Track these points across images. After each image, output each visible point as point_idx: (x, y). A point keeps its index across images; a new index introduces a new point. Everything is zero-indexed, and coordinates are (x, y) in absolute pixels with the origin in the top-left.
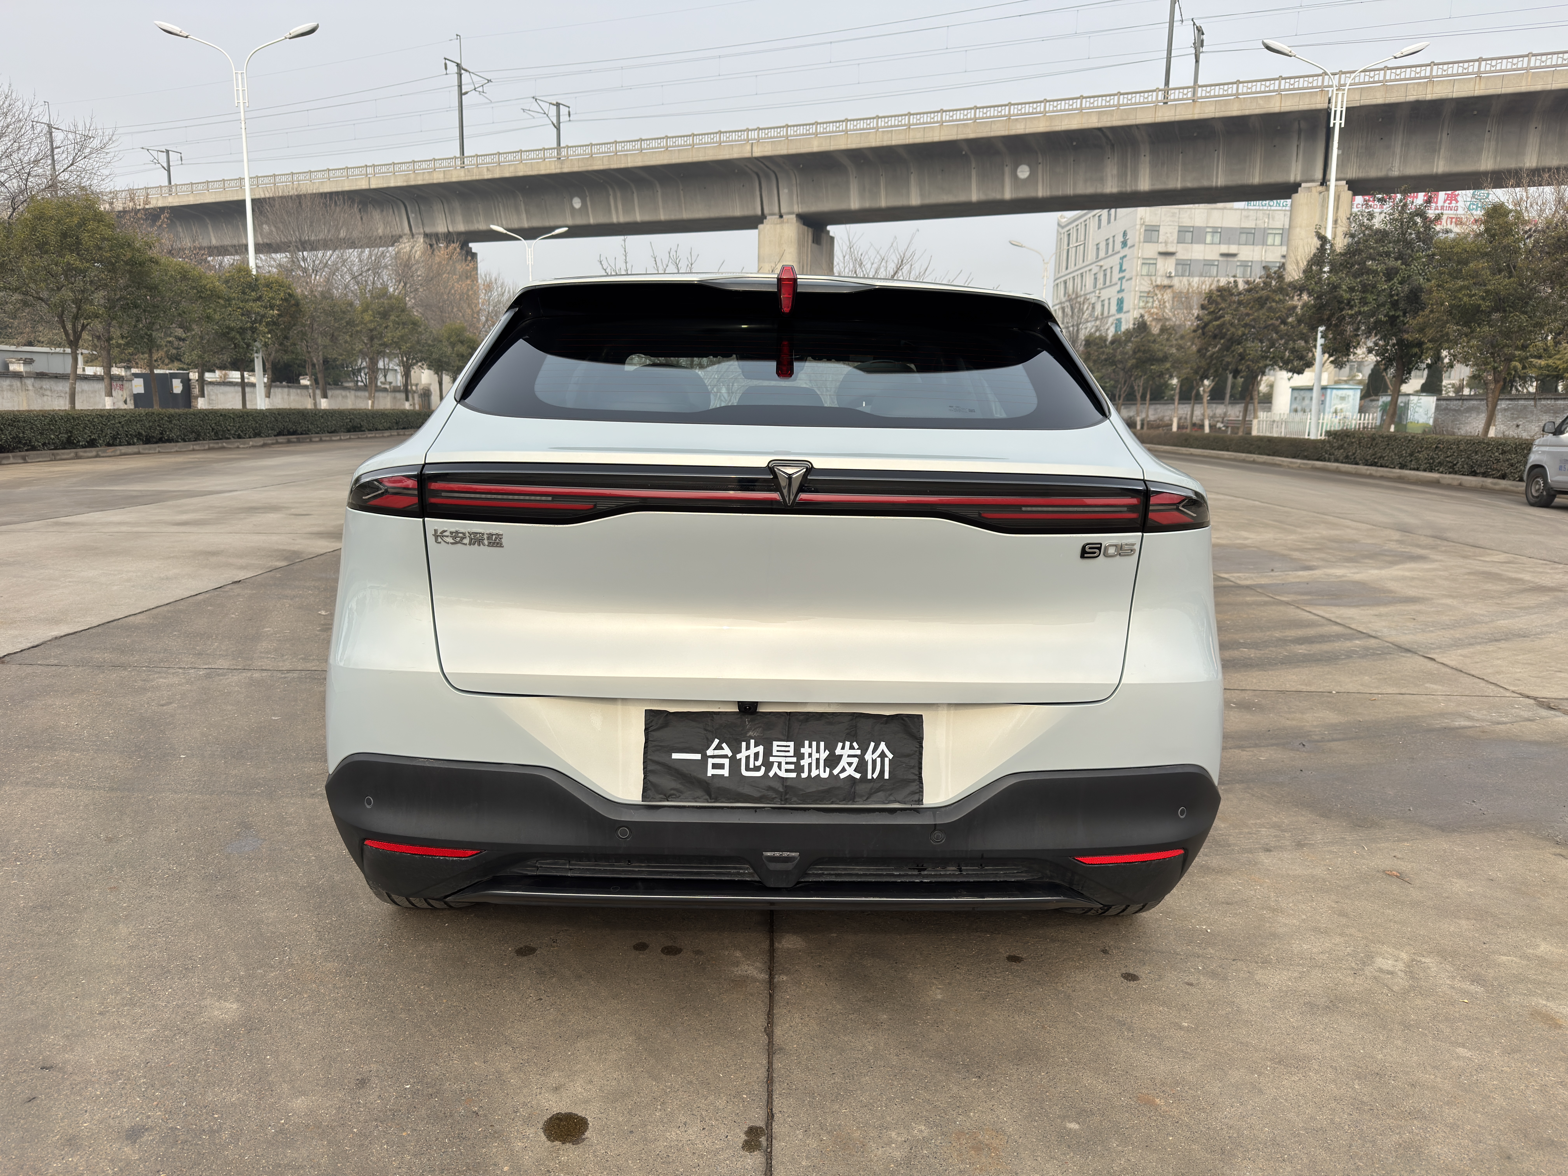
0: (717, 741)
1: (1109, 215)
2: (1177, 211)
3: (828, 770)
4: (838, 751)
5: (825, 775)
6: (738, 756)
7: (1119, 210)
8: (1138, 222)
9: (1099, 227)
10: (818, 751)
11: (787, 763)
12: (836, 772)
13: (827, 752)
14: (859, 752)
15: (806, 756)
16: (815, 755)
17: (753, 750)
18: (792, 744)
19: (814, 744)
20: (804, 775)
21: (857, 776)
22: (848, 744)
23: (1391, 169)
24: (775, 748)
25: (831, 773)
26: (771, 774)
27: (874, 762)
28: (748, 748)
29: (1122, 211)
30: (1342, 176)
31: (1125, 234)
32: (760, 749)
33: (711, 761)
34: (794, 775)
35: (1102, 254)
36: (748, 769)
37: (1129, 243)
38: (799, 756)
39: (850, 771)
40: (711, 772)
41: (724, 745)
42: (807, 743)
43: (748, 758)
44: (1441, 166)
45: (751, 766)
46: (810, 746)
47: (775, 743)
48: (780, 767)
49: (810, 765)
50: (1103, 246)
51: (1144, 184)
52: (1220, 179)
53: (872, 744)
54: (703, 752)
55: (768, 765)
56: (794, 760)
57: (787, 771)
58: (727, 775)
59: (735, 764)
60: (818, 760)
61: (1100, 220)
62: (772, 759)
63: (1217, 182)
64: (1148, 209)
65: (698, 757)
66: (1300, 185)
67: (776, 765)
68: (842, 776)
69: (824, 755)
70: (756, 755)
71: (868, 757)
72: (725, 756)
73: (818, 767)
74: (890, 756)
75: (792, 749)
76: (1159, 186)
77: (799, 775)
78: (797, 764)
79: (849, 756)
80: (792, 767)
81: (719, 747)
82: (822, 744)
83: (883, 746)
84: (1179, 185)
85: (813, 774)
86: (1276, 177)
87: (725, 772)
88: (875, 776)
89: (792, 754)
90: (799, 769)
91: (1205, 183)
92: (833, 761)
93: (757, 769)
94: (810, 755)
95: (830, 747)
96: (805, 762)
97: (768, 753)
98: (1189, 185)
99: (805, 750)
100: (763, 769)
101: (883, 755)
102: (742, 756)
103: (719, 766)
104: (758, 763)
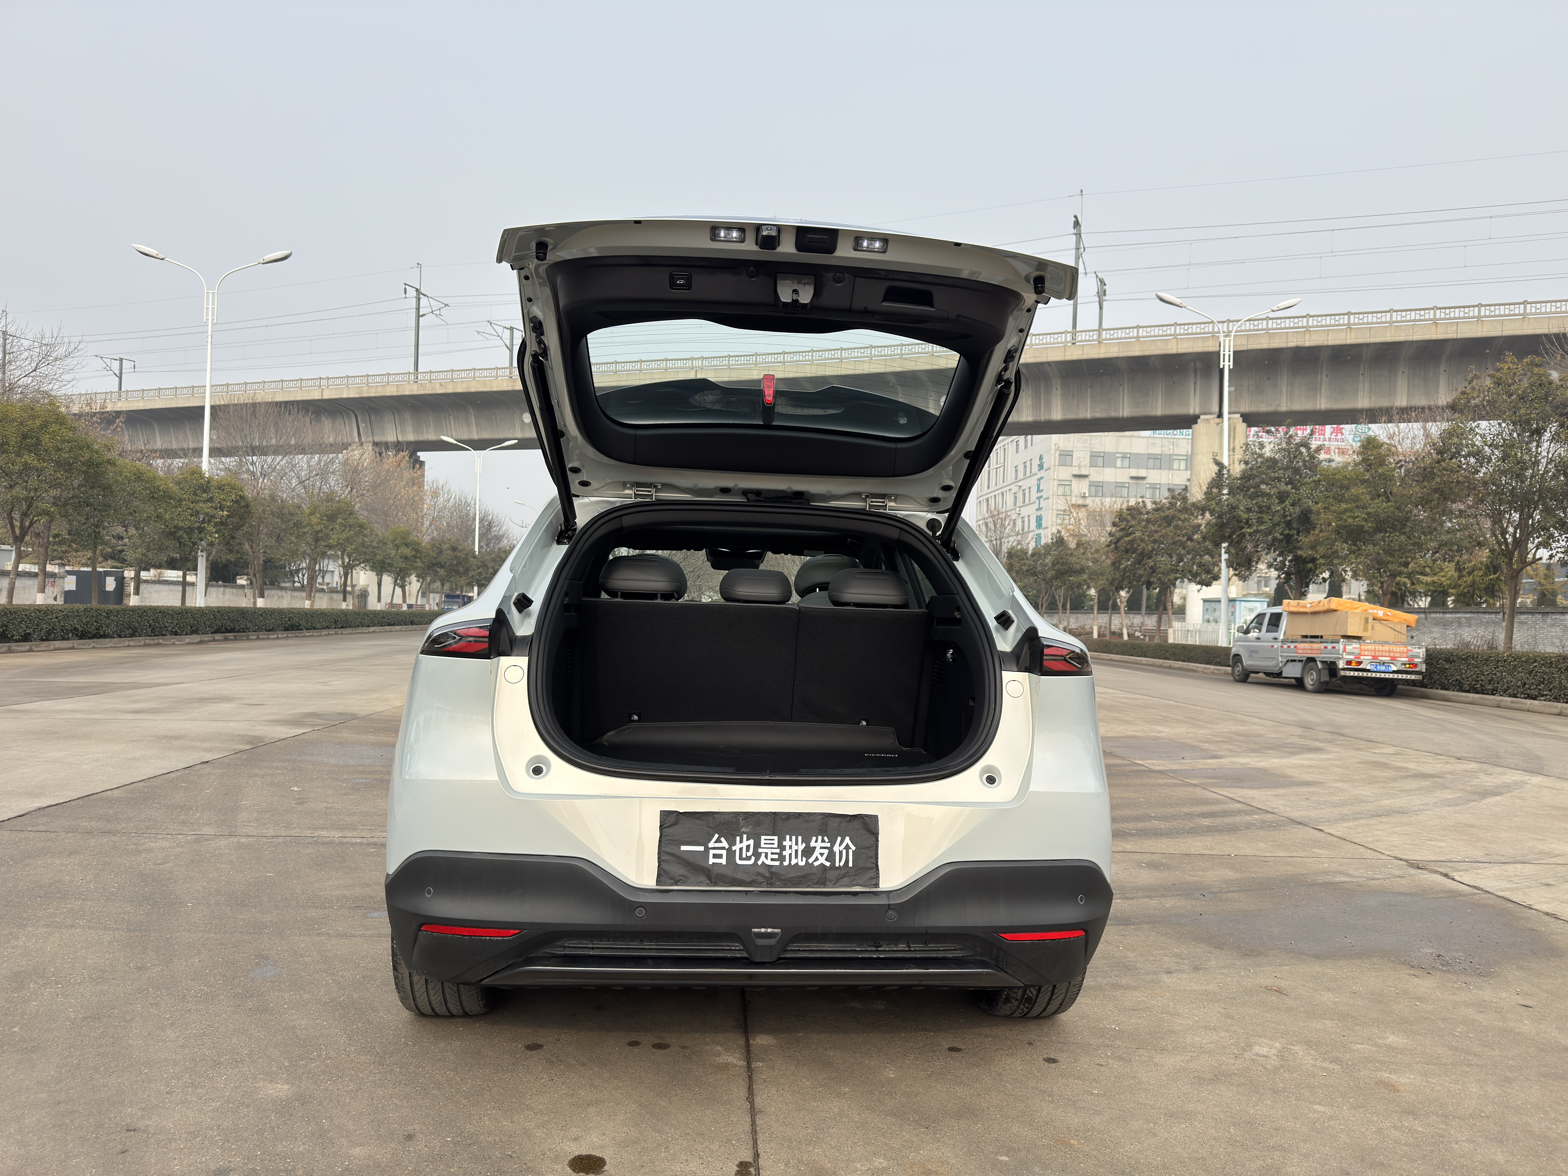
0: (717, 836)
1: (1026, 441)
2: (1088, 438)
3: (804, 859)
4: (813, 844)
5: (802, 864)
6: (734, 848)
7: (1034, 436)
8: (1053, 447)
9: (1017, 451)
10: (797, 844)
11: (772, 853)
12: (810, 861)
13: (804, 845)
14: (828, 845)
15: (787, 848)
16: (794, 847)
17: (745, 843)
18: (776, 838)
19: (794, 838)
20: (786, 863)
21: (828, 864)
22: (820, 838)
23: (1279, 405)
24: (763, 841)
25: (807, 862)
26: (760, 863)
27: (841, 853)
28: (741, 841)
29: (1037, 438)
30: (1236, 410)
31: (1041, 458)
32: (751, 842)
33: (712, 852)
34: (777, 863)
35: (1021, 475)
36: (741, 858)
37: (1045, 466)
38: (782, 847)
39: (822, 860)
40: (712, 861)
41: (723, 839)
42: (788, 837)
43: (741, 849)
44: (1323, 404)
45: (744, 856)
46: (791, 840)
47: (763, 837)
48: (766, 857)
49: (790, 855)
50: (1021, 468)
51: (1057, 414)
52: (1126, 411)
53: (840, 838)
54: (706, 845)
55: (757, 855)
56: (778, 851)
57: (772, 860)
58: (724, 863)
59: (731, 854)
60: (796, 851)
61: (1017, 445)
62: (760, 850)
63: (1123, 413)
64: (1062, 435)
65: (701, 848)
66: (1198, 417)
67: (763, 855)
68: (816, 864)
69: (801, 847)
70: (748, 847)
71: (836, 848)
72: (723, 848)
73: (796, 857)
74: (854, 848)
75: (776, 842)
76: (1070, 416)
77: (781, 863)
78: (780, 854)
79: (821, 848)
80: (776, 857)
81: (718, 841)
82: (800, 838)
83: (848, 840)
84: (1089, 416)
85: (793, 863)
86: (1177, 410)
87: (723, 861)
88: (842, 864)
89: (776, 846)
90: (782, 858)
91: (1113, 414)
92: (808, 852)
93: (748, 858)
94: (790, 847)
95: (806, 841)
96: (786, 853)
97: (757, 845)
98: (1098, 415)
99: (787, 843)
100: (753, 858)
101: (848, 847)
102: (736, 848)
103: (719, 856)
104: (749, 854)
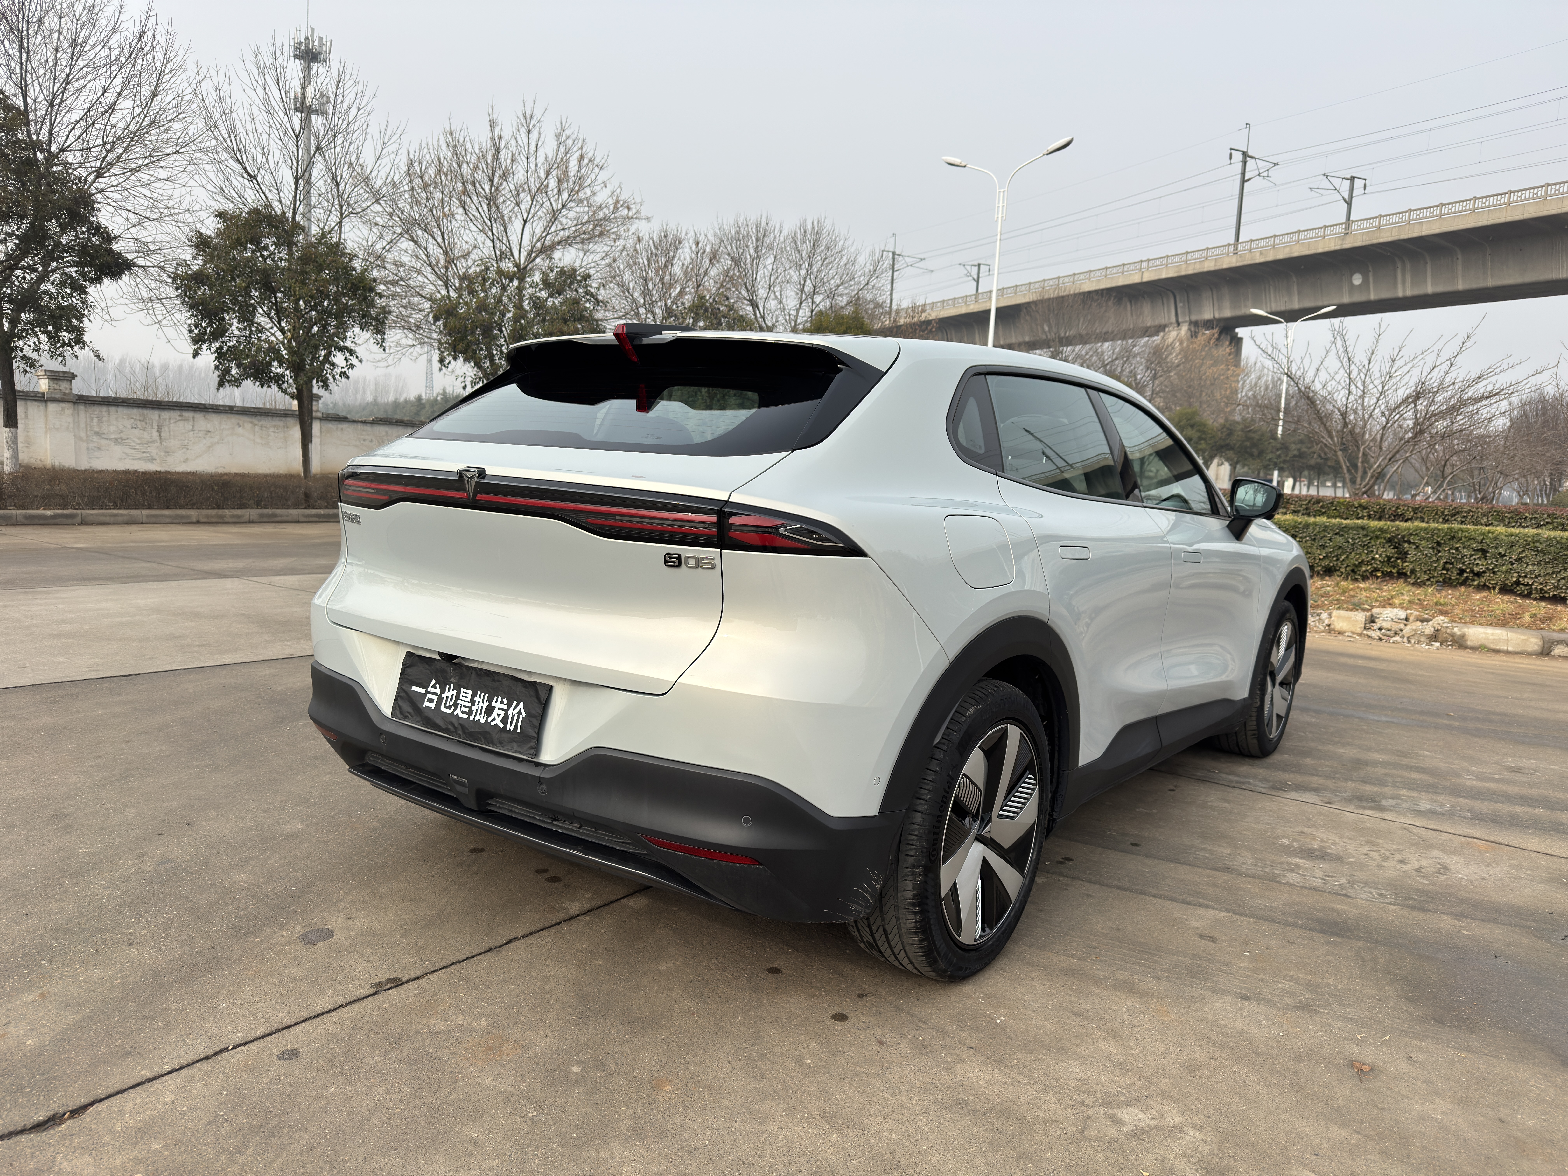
0: (434, 681)
3: (485, 717)
4: (493, 704)
5: (482, 721)
10: (483, 701)
11: (465, 706)
12: (489, 720)
13: (488, 703)
14: (505, 707)
15: (476, 703)
16: (481, 704)
17: (451, 693)
18: (470, 692)
19: (482, 694)
20: (472, 718)
21: (501, 726)
22: (500, 698)
24: (462, 694)
25: (487, 720)
26: (455, 713)
27: (513, 716)
28: (449, 690)
32: (455, 692)
33: (429, 696)
34: (466, 716)
36: (445, 707)
38: (473, 702)
39: (498, 721)
40: (426, 704)
41: (438, 686)
42: (478, 693)
43: (447, 697)
45: (448, 704)
46: (480, 696)
47: (463, 690)
48: (461, 709)
49: (477, 710)
53: (515, 702)
54: (426, 687)
55: (456, 705)
56: (469, 705)
57: (464, 712)
58: (434, 708)
59: (439, 700)
60: (482, 708)
62: (459, 702)
65: (423, 691)
67: (459, 706)
68: (493, 723)
69: (486, 704)
70: (452, 697)
71: (510, 712)
72: (435, 694)
73: (480, 713)
74: (524, 714)
75: (469, 696)
77: (469, 717)
78: (470, 708)
79: (499, 709)
80: (467, 710)
81: (434, 687)
82: (486, 696)
83: (521, 705)
85: (477, 719)
87: (433, 706)
88: (512, 728)
89: (469, 700)
90: (470, 713)
92: (489, 710)
93: (449, 707)
94: (478, 703)
95: (490, 699)
96: (474, 708)
97: (458, 696)
99: (477, 699)
100: (452, 708)
101: (519, 713)
102: (444, 696)
103: (431, 701)
104: (451, 703)
